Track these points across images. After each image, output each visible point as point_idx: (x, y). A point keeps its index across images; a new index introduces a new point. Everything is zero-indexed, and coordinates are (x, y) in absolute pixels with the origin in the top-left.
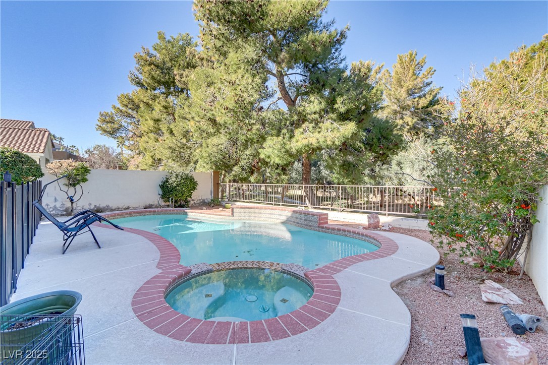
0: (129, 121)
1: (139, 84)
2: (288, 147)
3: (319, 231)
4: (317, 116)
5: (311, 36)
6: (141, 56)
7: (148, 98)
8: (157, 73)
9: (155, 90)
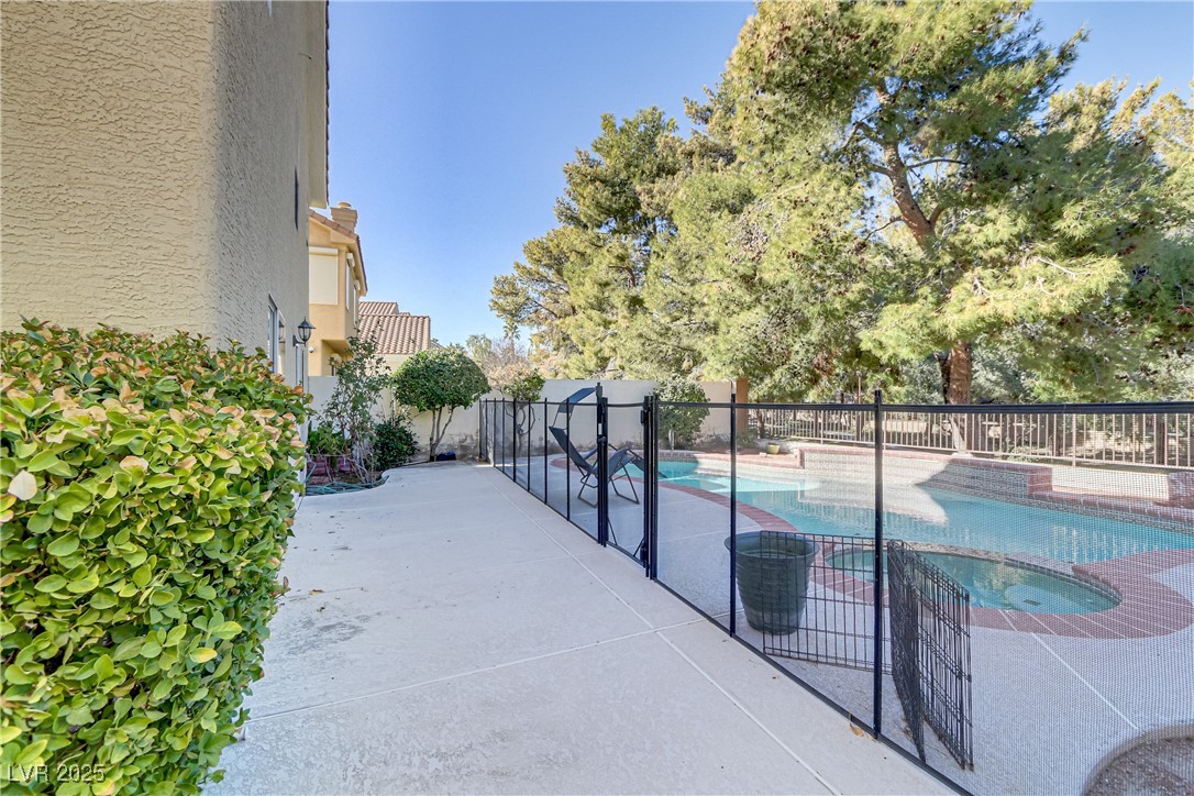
0: (541, 289)
1: (573, 219)
2: (936, 325)
3: (1030, 505)
4: (1001, 250)
5: (992, 77)
6: (577, 168)
7: (587, 244)
8: (604, 194)
9: (599, 227)
